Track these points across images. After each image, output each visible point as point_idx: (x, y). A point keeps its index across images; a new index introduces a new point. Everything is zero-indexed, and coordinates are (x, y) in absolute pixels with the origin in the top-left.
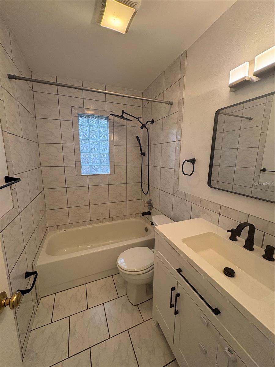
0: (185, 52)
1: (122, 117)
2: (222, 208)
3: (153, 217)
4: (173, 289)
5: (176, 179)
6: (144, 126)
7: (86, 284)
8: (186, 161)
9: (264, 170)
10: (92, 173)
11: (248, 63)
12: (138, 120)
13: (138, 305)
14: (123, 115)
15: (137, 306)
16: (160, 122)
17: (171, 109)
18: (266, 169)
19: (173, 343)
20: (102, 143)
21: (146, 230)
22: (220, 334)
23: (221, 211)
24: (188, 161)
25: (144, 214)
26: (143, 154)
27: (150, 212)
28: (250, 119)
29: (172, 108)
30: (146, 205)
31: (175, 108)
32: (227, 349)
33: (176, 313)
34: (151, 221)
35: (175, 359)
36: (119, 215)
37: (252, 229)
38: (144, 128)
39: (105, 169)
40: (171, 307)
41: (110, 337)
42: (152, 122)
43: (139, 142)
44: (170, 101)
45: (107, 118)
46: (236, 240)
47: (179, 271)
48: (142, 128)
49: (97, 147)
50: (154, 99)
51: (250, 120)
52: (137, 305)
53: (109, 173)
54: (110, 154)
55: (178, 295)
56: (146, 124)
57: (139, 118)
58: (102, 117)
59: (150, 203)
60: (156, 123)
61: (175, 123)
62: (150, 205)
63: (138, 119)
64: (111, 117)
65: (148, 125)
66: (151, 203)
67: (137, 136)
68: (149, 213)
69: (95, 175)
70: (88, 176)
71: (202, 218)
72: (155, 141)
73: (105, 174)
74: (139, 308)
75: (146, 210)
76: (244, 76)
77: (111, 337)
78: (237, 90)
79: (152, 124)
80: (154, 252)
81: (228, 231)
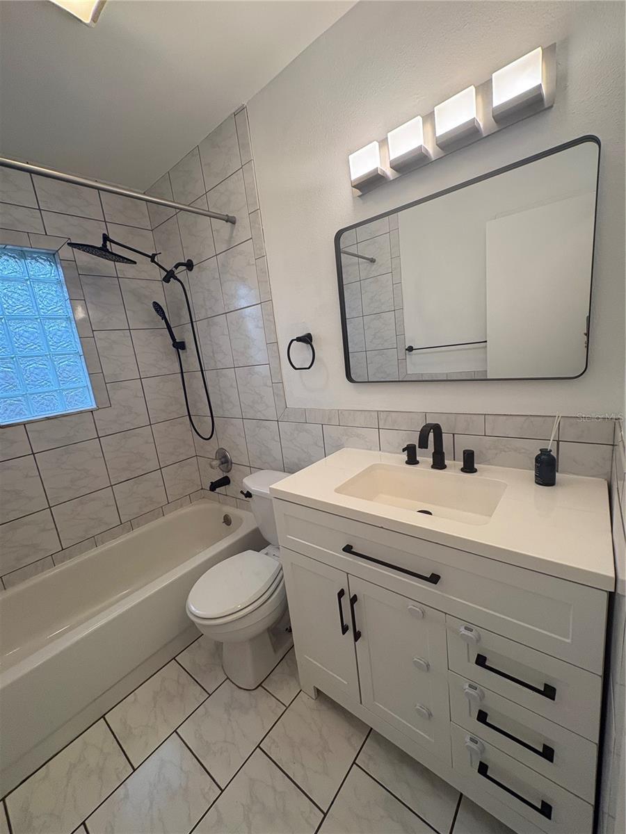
0: (243, 108)
1: (103, 251)
2: (382, 416)
3: (244, 480)
4: (341, 594)
5: (278, 384)
6: (170, 276)
7: (103, 717)
8: (295, 342)
9: (410, 349)
10: (36, 414)
11: (376, 144)
12: (153, 261)
13: (263, 685)
14: (104, 245)
15: (260, 687)
16: (212, 263)
17: (234, 234)
18: (412, 347)
19: (361, 703)
20: (51, 327)
21: (227, 521)
22: (446, 613)
23: (380, 421)
24: (299, 339)
25: (214, 487)
26: (180, 346)
27: (227, 477)
28: (373, 261)
29: (235, 232)
30: (216, 463)
31: (242, 231)
32: (462, 629)
33: (357, 636)
34: (242, 492)
35: (372, 729)
36: (146, 510)
37: (437, 429)
38: (172, 279)
39: (77, 398)
40: (344, 633)
41: (221, 789)
42: (189, 265)
43: (164, 318)
44: (230, 215)
45: (52, 256)
46: (417, 463)
47: (348, 549)
48: (166, 279)
49: (36, 338)
50: (189, 206)
51: (372, 263)
52: (260, 685)
53: (95, 406)
54: (86, 356)
55: (354, 600)
56: (176, 272)
57: (154, 255)
58: (35, 252)
59: (223, 457)
60: (199, 267)
61: (249, 264)
62: (225, 462)
63: (152, 258)
64: (67, 253)
65: (181, 273)
66: (225, 456)
67: (154, 302)
68: (225, 481)
69: (48, 418)
70: (24, 424)
71: (347, 447)
72: (206, 309)
73: (81, 412)
74: (266, 688)
75: (217, 475)
76: (375, 167)
77: (223, 788)
78: (366, 193)
79: (191, 270)
80: (267, 554)
81: (404, 450)
